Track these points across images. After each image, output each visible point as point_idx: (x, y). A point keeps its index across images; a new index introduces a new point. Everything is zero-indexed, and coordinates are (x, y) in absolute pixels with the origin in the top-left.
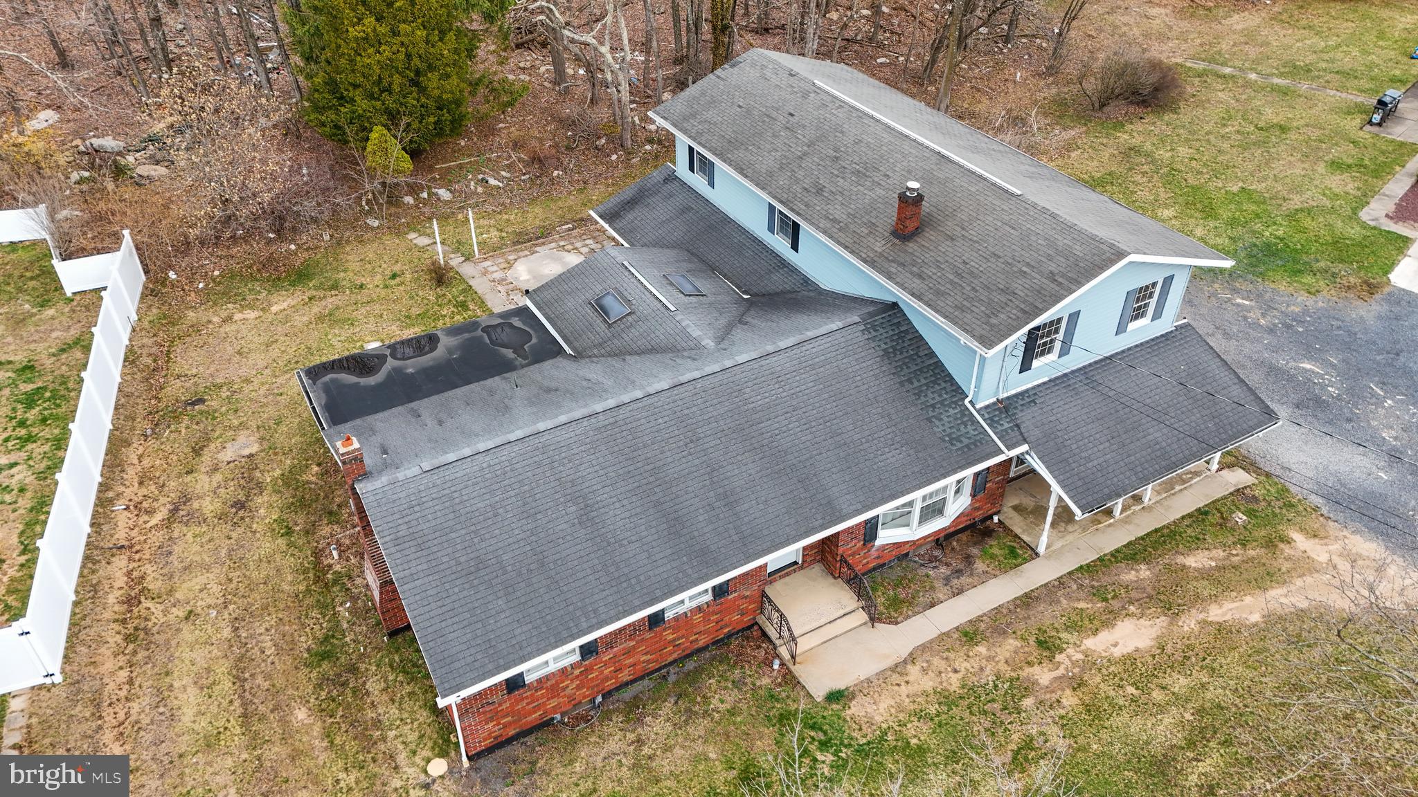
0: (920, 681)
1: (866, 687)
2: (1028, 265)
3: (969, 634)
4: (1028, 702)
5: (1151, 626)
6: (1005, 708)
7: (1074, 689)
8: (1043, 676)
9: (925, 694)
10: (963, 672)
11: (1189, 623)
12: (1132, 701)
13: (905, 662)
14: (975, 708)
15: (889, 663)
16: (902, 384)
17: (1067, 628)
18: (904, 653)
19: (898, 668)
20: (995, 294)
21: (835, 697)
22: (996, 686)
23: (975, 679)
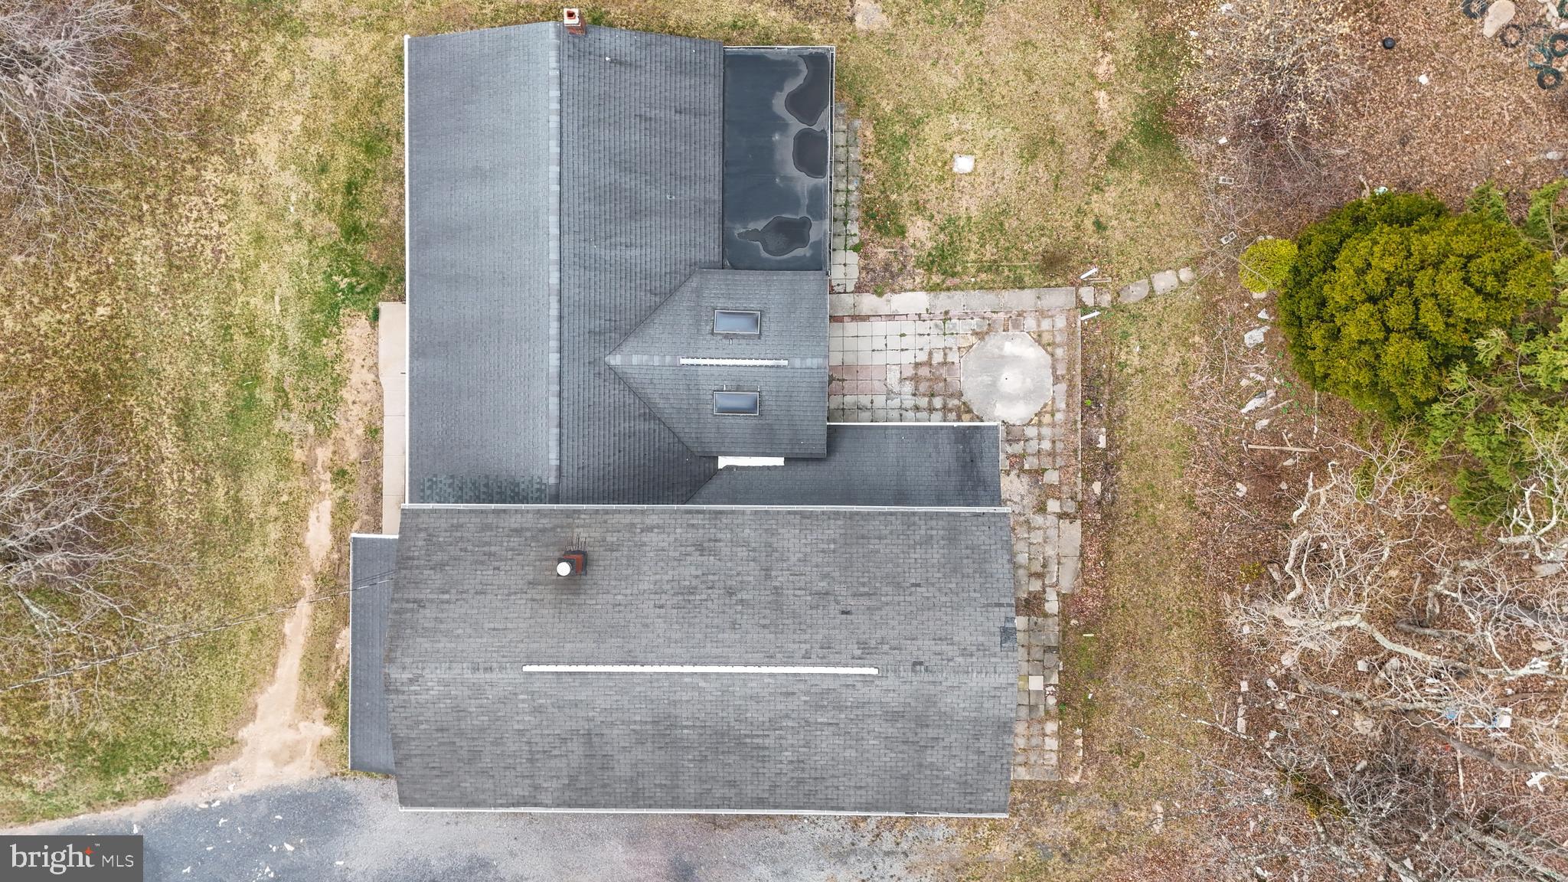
0: (359, 376)
1: (373, 340)
2: (448, 602)
3: (374, 433)
4: (311, 428)
5: (318, 555)
6: (315, 411)
7: (303, 464)
8: (323, 454)
9: (350, 371)
10: (351, 407)
11: (307, 582)
12: (278, 492)
13: (377, 376)
14: (324, 393)
15: (380, 366)
16: (487, 477)
17: (344, 500)
18: (382, 380)
19: (374, 368)
20: (446, 558)
21: (376, 316)
22: (331, 418)
23: (343, 410)
